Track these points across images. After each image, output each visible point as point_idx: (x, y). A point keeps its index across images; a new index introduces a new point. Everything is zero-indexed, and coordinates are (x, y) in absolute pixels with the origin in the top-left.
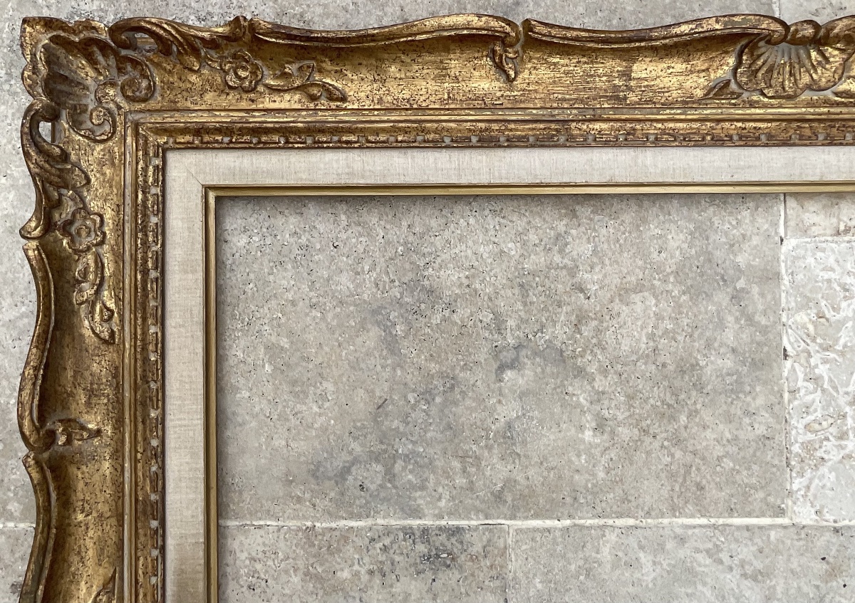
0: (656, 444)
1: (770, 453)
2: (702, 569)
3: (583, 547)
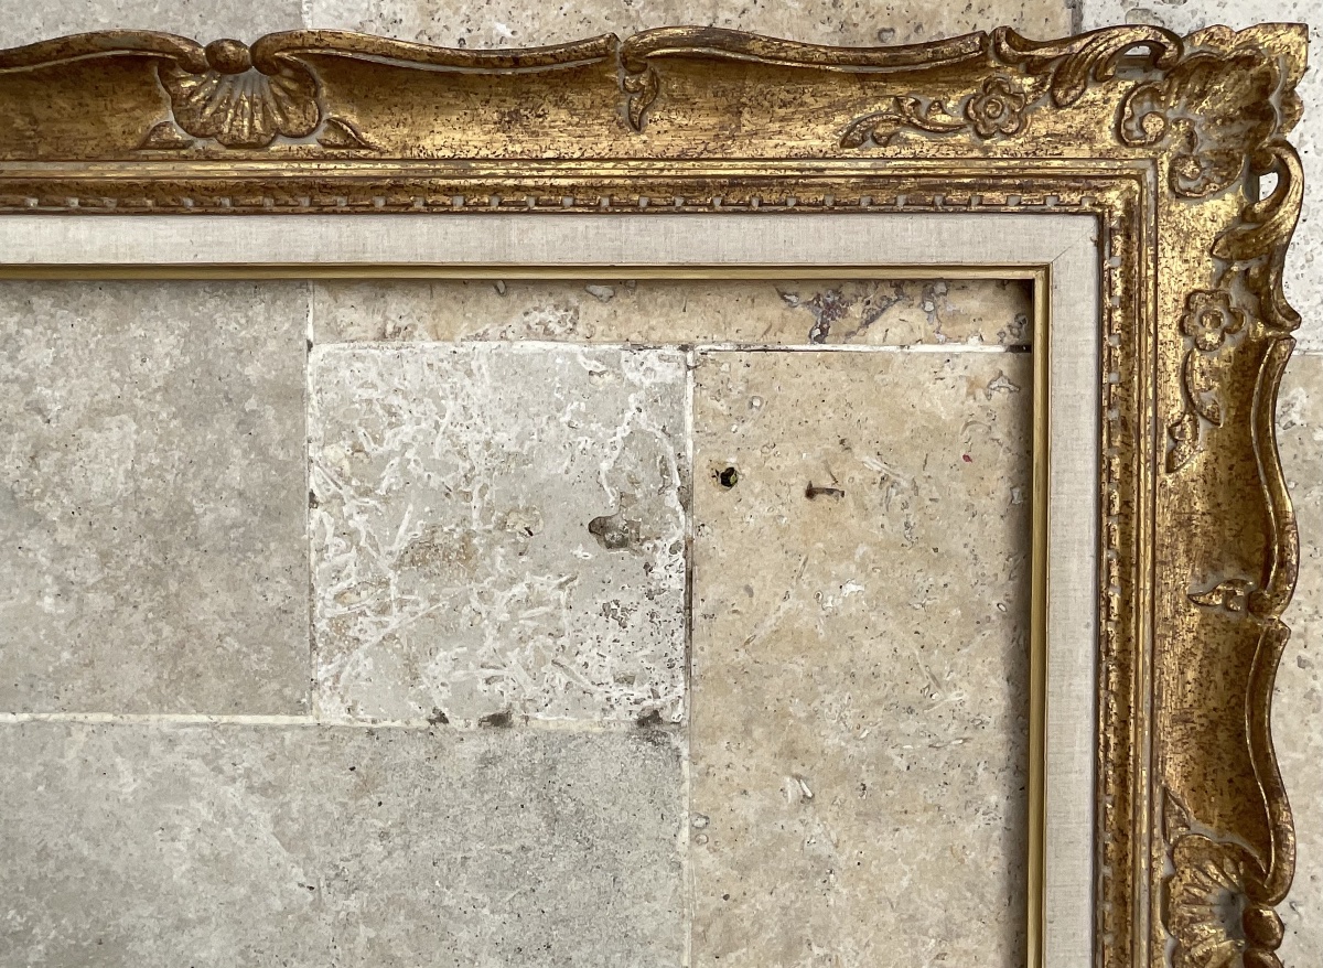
0: (138, 617)
1: (288, 631)
2: (197, 780)
3: (43, 748)
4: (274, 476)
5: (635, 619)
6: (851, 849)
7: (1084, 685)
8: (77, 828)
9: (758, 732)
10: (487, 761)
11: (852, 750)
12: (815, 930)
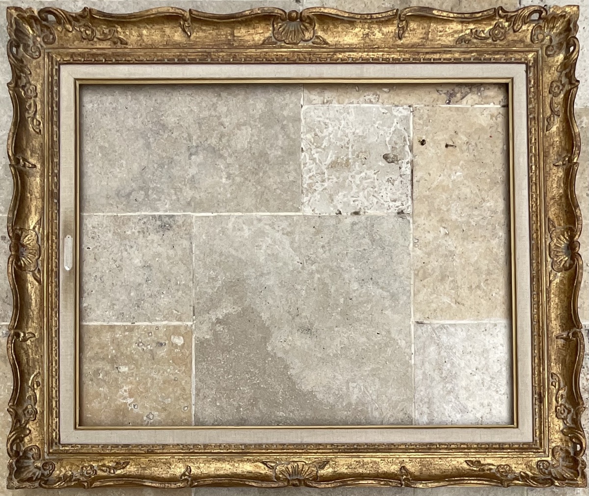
1: (295, 188)
2: (267, 231)
3: (221, 223)
4: (291, 143)
5: (396, 183)
6: (460, 249)
7: (525, 192)
8: (231, 246)
9: (432, 215)
10: (354, 224)
11: (459, 220)
12: (450, 272)
